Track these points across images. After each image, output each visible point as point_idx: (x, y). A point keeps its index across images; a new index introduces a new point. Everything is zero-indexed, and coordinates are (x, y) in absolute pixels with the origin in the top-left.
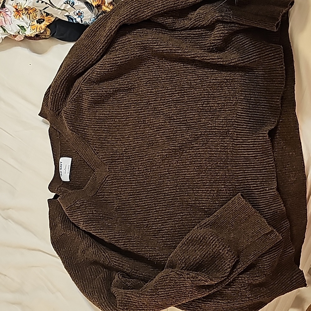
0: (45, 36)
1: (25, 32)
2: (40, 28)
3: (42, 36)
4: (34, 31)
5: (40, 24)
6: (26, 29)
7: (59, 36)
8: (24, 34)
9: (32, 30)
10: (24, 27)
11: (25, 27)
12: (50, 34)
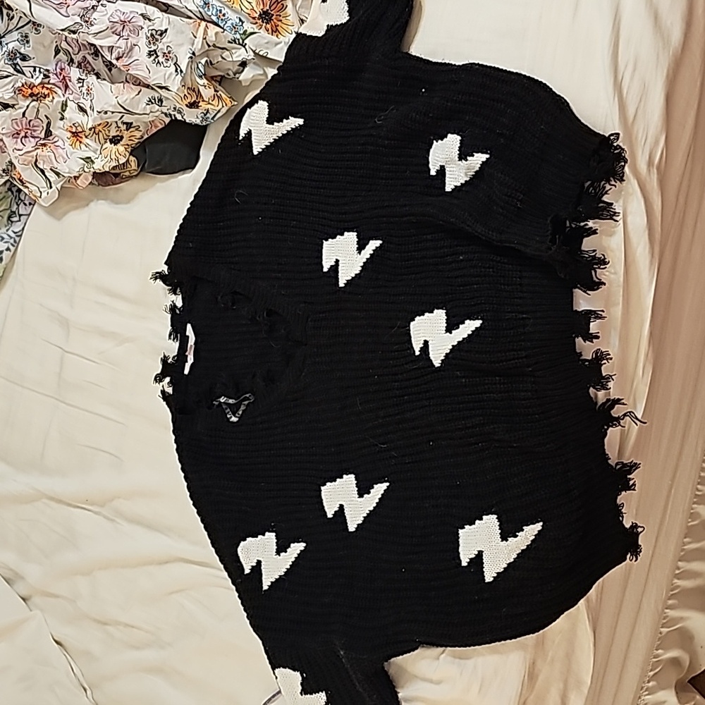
0: (129, 171)
1: (94, 166)
2: (117, 153)
3: (125, 174)
4: (106, 160)
5: (115, 144)
6: (95, 161)
7: (153, 167)
8: (92, 170)
9: (103, 158)
10: (90, 158)
11: (93, 158)
12: (138, 167)
